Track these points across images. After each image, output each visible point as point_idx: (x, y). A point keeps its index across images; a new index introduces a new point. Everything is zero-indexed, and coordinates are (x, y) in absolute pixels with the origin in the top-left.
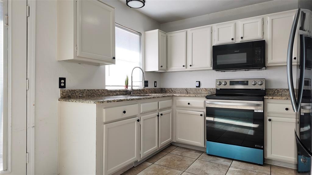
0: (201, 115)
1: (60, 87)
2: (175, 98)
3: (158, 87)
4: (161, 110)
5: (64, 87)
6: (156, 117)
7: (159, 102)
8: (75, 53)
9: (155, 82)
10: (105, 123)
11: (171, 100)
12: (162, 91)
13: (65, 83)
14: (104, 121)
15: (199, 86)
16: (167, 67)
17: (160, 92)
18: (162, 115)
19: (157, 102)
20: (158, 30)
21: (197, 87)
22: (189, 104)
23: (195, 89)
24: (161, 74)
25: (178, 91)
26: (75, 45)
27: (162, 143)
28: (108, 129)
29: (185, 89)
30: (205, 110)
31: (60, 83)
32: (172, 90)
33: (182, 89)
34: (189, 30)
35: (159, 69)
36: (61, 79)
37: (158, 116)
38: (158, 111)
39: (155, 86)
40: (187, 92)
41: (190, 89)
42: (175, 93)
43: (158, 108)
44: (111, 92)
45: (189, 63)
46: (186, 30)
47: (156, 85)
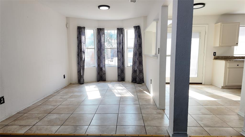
1: (214, 55)
5: (215, 55)
8: (219, 44)
10: (228, 68)
13: (215, 54)
14: (228, 67)
26: (220, 42)
28: (229, 71)
31: (214, 54)
36: (214, 53)
44: (237, 57)
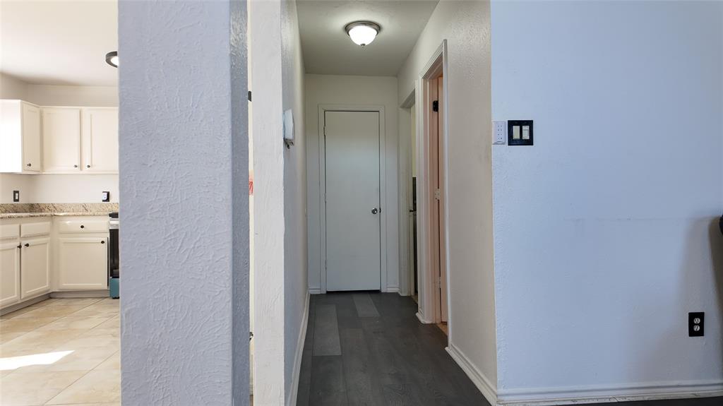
0: (103, 242)
2: (56, 219)
3: (21, 201)
4: (25, 238)
6: (17, 250)
7: (22, 226)
9: (15, 192)
11: (49, 223)
12: (32, 208)
15: (108, 200)
16: (42, 166)
17: (27, 210)
18: (27, 245)
19: (18, 225)
20: (20, 101)
21: (103, 201)
22: (82, 227)
23: (101, 205)
24: (30, 178)
25: (68, 209)
27: (28, 292)
29: (81, 204)
30: (108, 235)
32: (54, 207)
33: (76, 205)
34: (84, 109)
35: (23, 169)
37: (20, 247)
38: (19, 238)
39: (15, 200)
40: (85, 210)
41: (92, 204)
42: (62, 211)
43: (18, 234)
45: (86, 162)
46: (80, 107)
47: (17, 198)
